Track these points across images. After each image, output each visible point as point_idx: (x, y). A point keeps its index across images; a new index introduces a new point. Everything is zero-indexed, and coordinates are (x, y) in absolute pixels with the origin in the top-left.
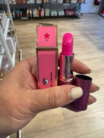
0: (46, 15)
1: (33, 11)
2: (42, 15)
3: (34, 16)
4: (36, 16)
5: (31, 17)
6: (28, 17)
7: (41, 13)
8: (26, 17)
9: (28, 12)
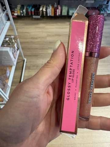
0: (63, 14)
1: (48, 8)
2: (57, 15)
3: (48, 15)
4: (50, 14)
5: (45, 15)
6: (40, 15)
7: (56, 12)
8: (39, 15)
9: (41, 9)
